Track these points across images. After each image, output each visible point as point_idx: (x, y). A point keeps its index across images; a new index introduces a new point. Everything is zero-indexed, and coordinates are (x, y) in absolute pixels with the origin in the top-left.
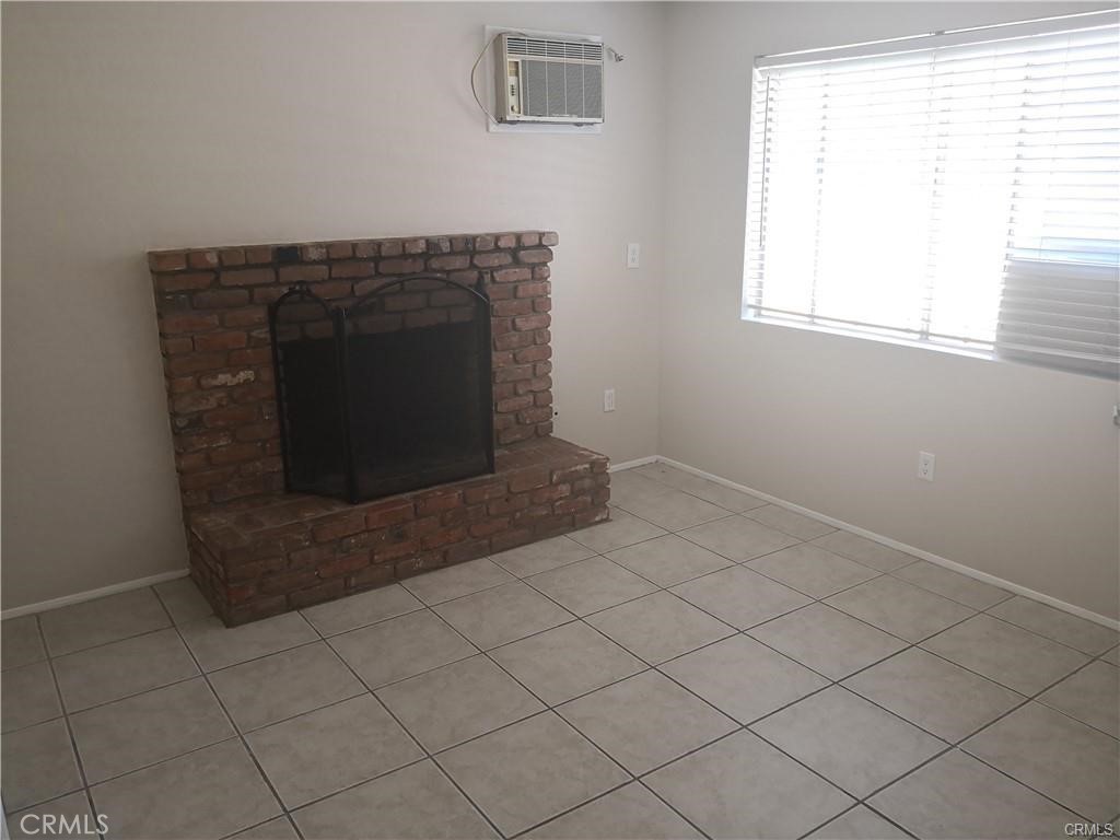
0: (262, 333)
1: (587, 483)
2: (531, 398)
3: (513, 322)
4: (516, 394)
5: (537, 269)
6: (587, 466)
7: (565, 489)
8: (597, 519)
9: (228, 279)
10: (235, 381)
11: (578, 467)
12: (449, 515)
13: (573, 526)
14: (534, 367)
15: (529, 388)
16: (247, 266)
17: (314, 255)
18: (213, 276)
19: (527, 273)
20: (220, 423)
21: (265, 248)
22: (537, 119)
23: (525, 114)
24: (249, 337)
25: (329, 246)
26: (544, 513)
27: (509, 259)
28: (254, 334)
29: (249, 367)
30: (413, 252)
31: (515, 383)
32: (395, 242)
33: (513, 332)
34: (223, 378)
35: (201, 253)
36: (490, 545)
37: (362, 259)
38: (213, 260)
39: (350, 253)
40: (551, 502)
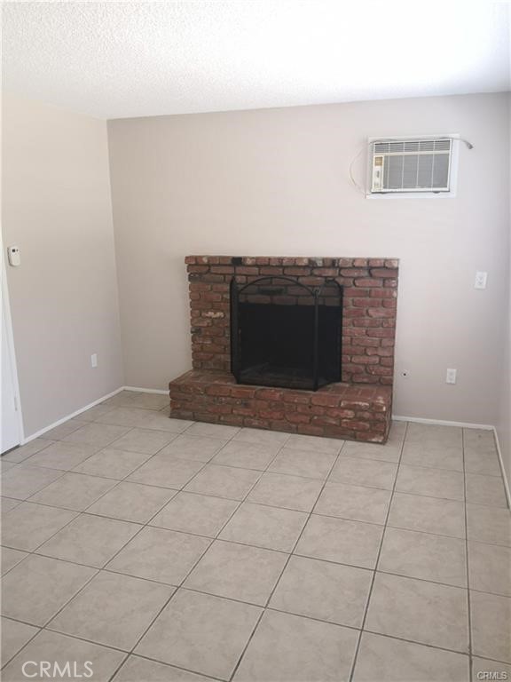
0: (227, 296)
1: (367, 415)
2: (377, 359)
3: (367, 311)
4: (366, 354)
5: (387, 281)
6: (367, 404)
7: (350, 414)
8: (374, 440)
9: (213, 270)
10: (215, 316)
11: (360, 403)
12: (273, 404)
13: (354, 438)
14: (381, 342)
15: (375, 353)
16: (219, 265)
17: (249, 262)
18: (208, 268)
19: (380, 283)
20: (208, 333)
21: (228, 257)
22: (394, 190)
23: (385, 187)
24: (222, 298)
25: (257, 259)
26: (334, 423)
27: (366, 273)
28: (225, 296)
29: (222, 311)
30: (300, 264)
31: (366, 348)
32: (290, 259)
33: (367, 317)
34: (211, 314)
35: (201, 257)
36: (297, 428)
37: (273, 266)
38: (205, 260)
39: (267, 263)
40: (339, 418)
